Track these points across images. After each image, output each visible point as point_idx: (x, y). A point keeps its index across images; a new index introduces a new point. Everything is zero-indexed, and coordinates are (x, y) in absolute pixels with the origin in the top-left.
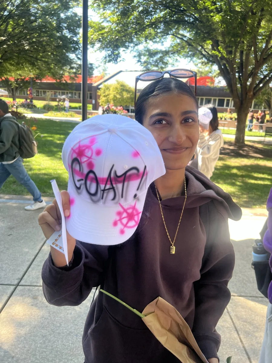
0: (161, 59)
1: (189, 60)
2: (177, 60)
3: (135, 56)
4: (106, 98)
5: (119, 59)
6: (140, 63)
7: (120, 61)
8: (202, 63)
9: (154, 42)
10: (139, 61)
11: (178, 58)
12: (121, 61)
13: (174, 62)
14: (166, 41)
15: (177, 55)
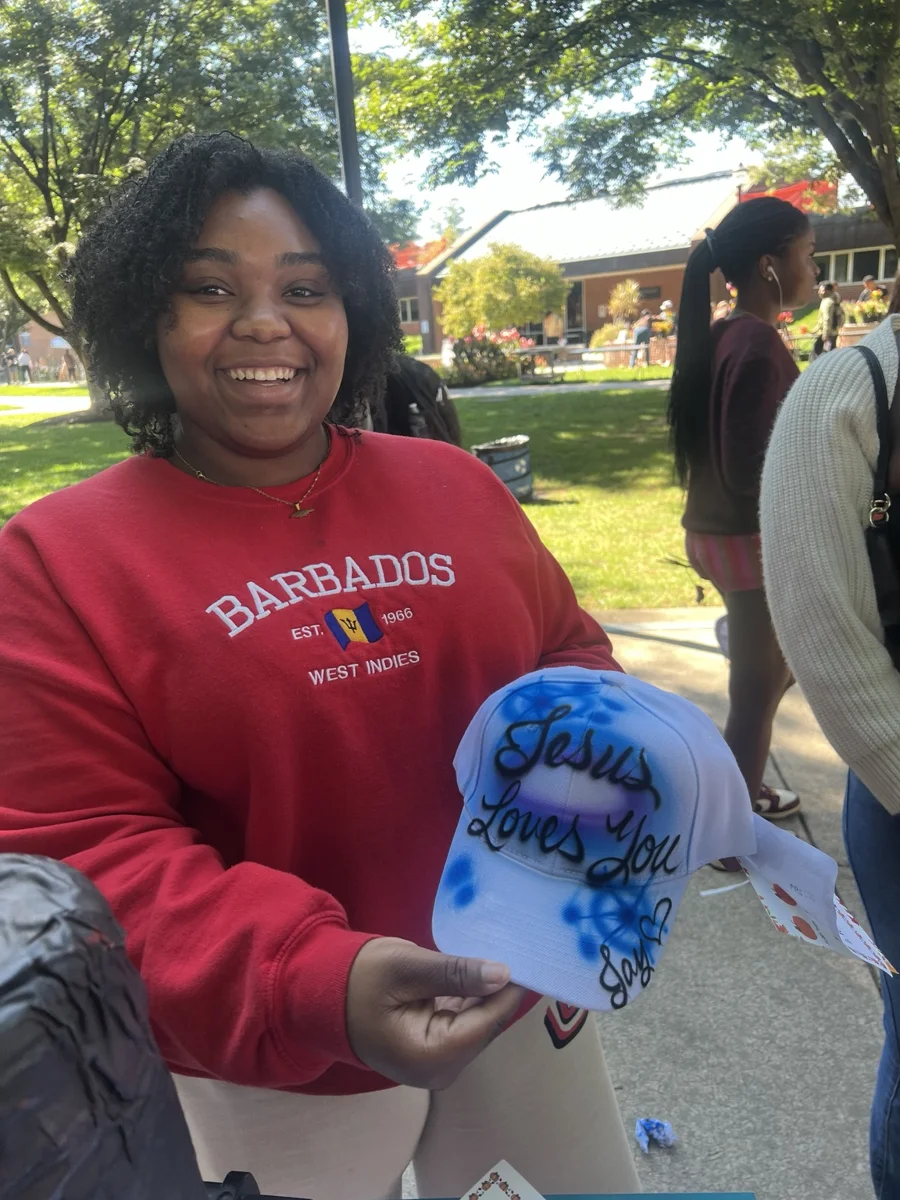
0: (628, 147)
1: (726, 134)
2: (683, 139)
3: (538, 154)
5: (480, 167)
6: (556, 174)
7: (485, 172)
8: (771, 133)
9: (598, 94)
10: (555, 167)
11: (687, 132)
12: (488, 173)
13: (676, 149)
14: (640, 82)
15: (681, 124)
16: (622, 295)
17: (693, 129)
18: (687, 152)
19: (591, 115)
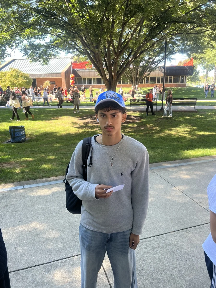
0: (45, 52)
1: (67, 52)
2: (57, 52)
4: (3, 83)
7: (7, 56)
9: (36, 39)
10: (26, 54)
11: (58, 50)
13: (56, 53)
14: (47, 37)
15: (57, 48)
16: (46, 84)
17: (60, 50)
18: (59, 55)
19: (35, 43)
